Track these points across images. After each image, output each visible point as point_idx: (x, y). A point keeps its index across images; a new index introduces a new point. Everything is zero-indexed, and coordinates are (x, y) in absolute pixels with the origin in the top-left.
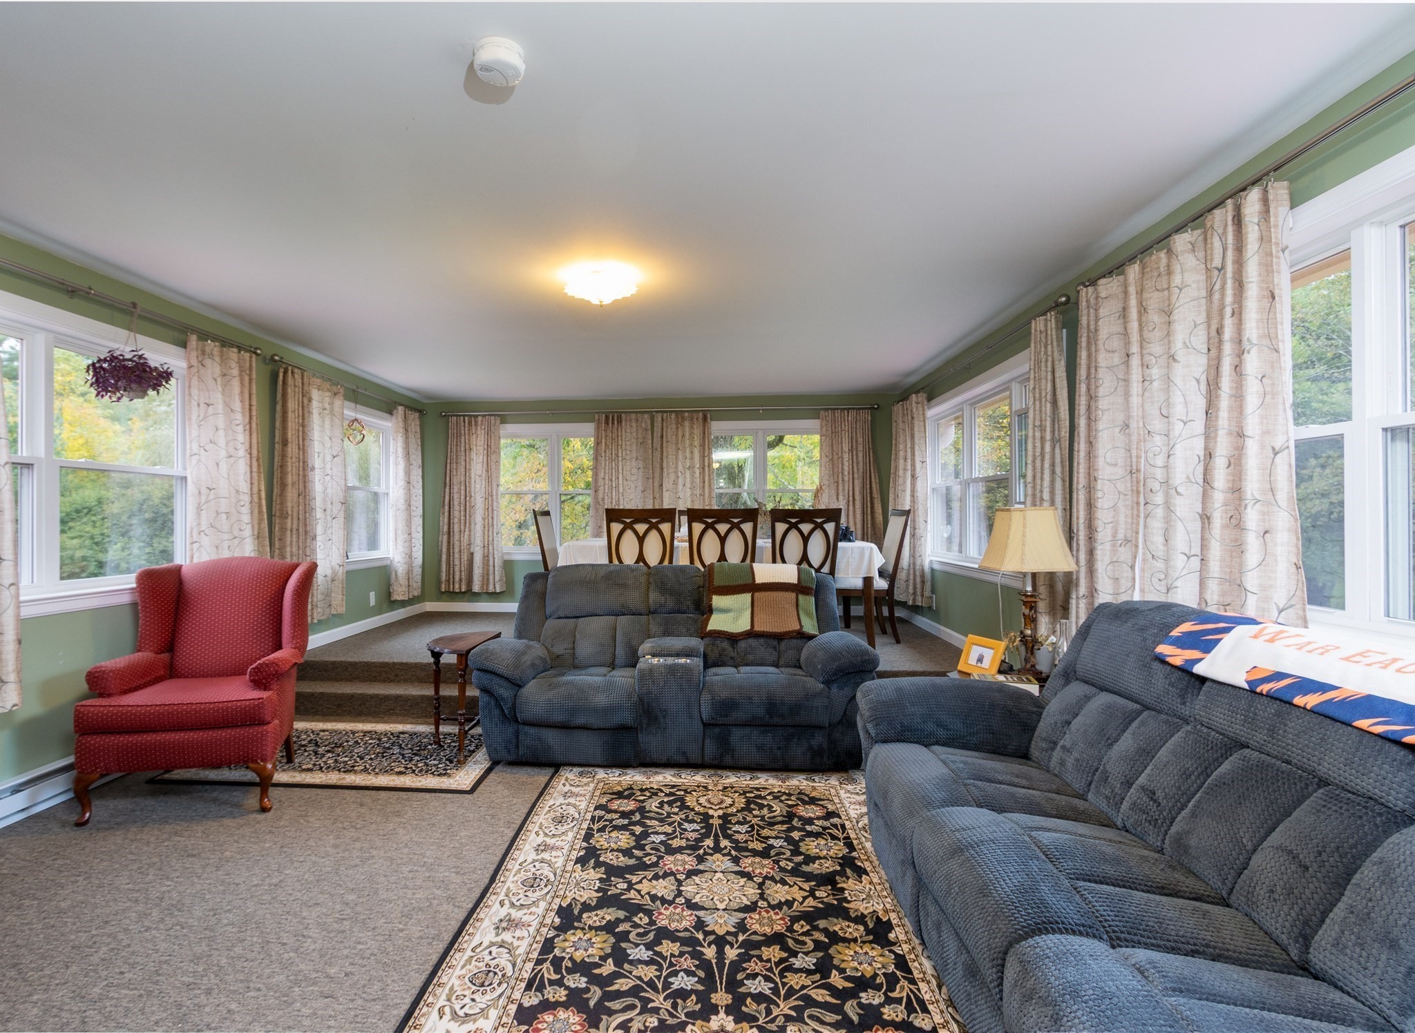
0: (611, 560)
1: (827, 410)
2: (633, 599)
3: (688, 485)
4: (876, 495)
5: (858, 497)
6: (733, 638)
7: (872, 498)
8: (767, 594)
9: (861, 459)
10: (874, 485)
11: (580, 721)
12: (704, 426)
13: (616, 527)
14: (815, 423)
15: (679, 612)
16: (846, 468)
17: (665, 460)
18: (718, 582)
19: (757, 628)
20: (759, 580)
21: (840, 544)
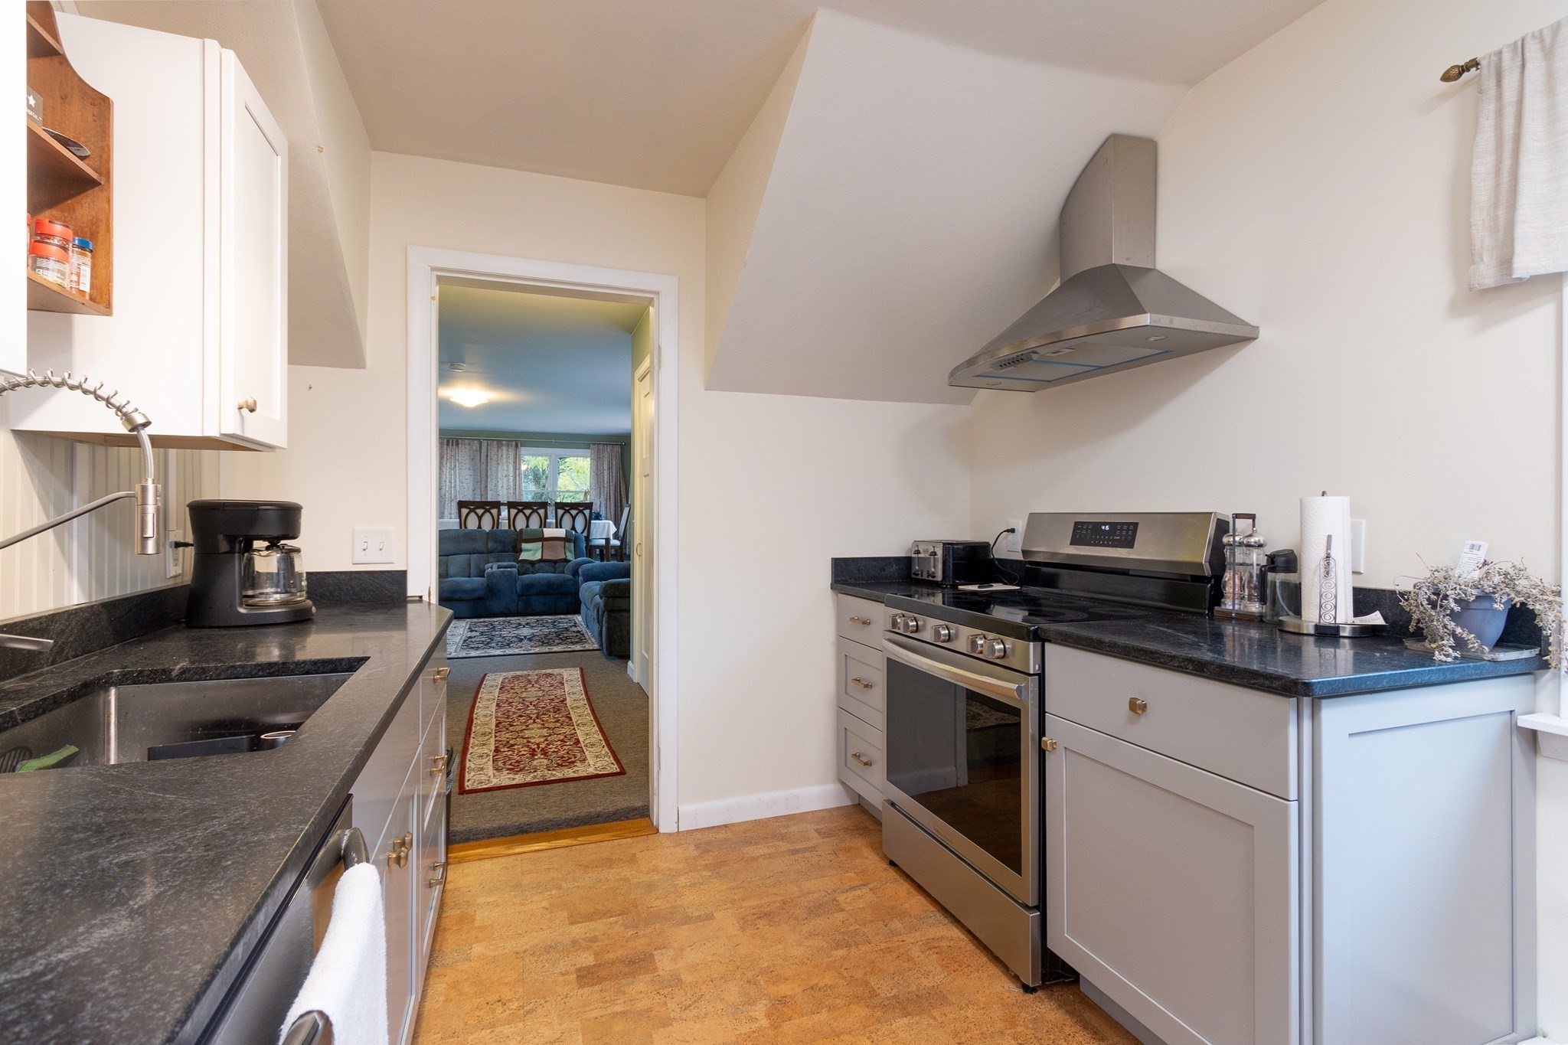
0: (461, 527)
1: (594, 444)
2: (480, 546)
3: (505, 487)
4: (623, 495)
5: (612, 497)
6: (532, 563)
7: (621, 497)
8: (550, 542)
9: (614, 474)
10: (622, 490)
11: (458, 596)
12: (516, 450)
13: (465, 511)
14: (587, 452)
15: (504, 552)
16: (606, 479)
17: (489, 470)
18: (524, 537)
19: (544, 558)
20: (545, 536)
21: (592, 521)
